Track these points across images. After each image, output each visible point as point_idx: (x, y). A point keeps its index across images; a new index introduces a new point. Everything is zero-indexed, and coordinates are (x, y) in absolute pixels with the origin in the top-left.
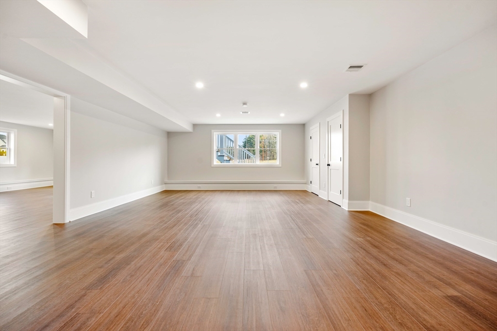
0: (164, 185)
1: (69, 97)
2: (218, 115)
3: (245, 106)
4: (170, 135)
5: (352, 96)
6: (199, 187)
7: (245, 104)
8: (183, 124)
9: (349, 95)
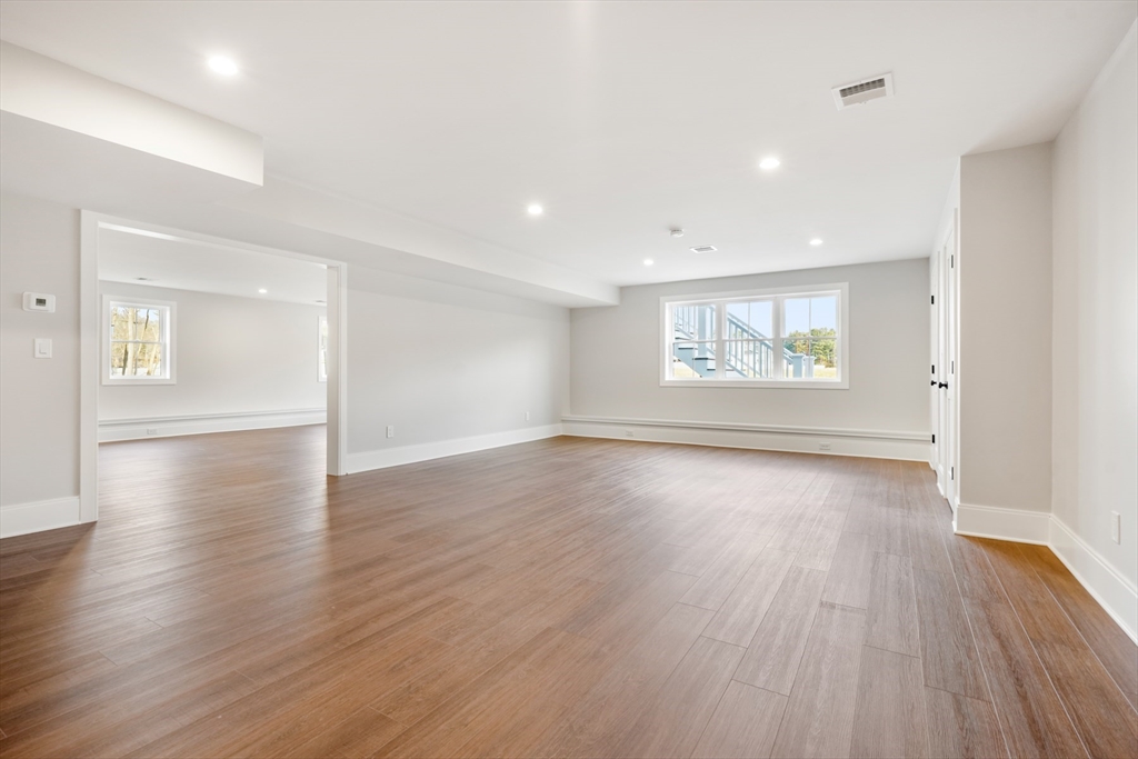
0: (561, 425)
1: (344, 265)
2: (648, 262)
3: (676, 235)
4: (576, 315)
5: (972, 161)
6: (630, 434)
7: (675, 230)
8: (587, 288)
9: (963, 157)
